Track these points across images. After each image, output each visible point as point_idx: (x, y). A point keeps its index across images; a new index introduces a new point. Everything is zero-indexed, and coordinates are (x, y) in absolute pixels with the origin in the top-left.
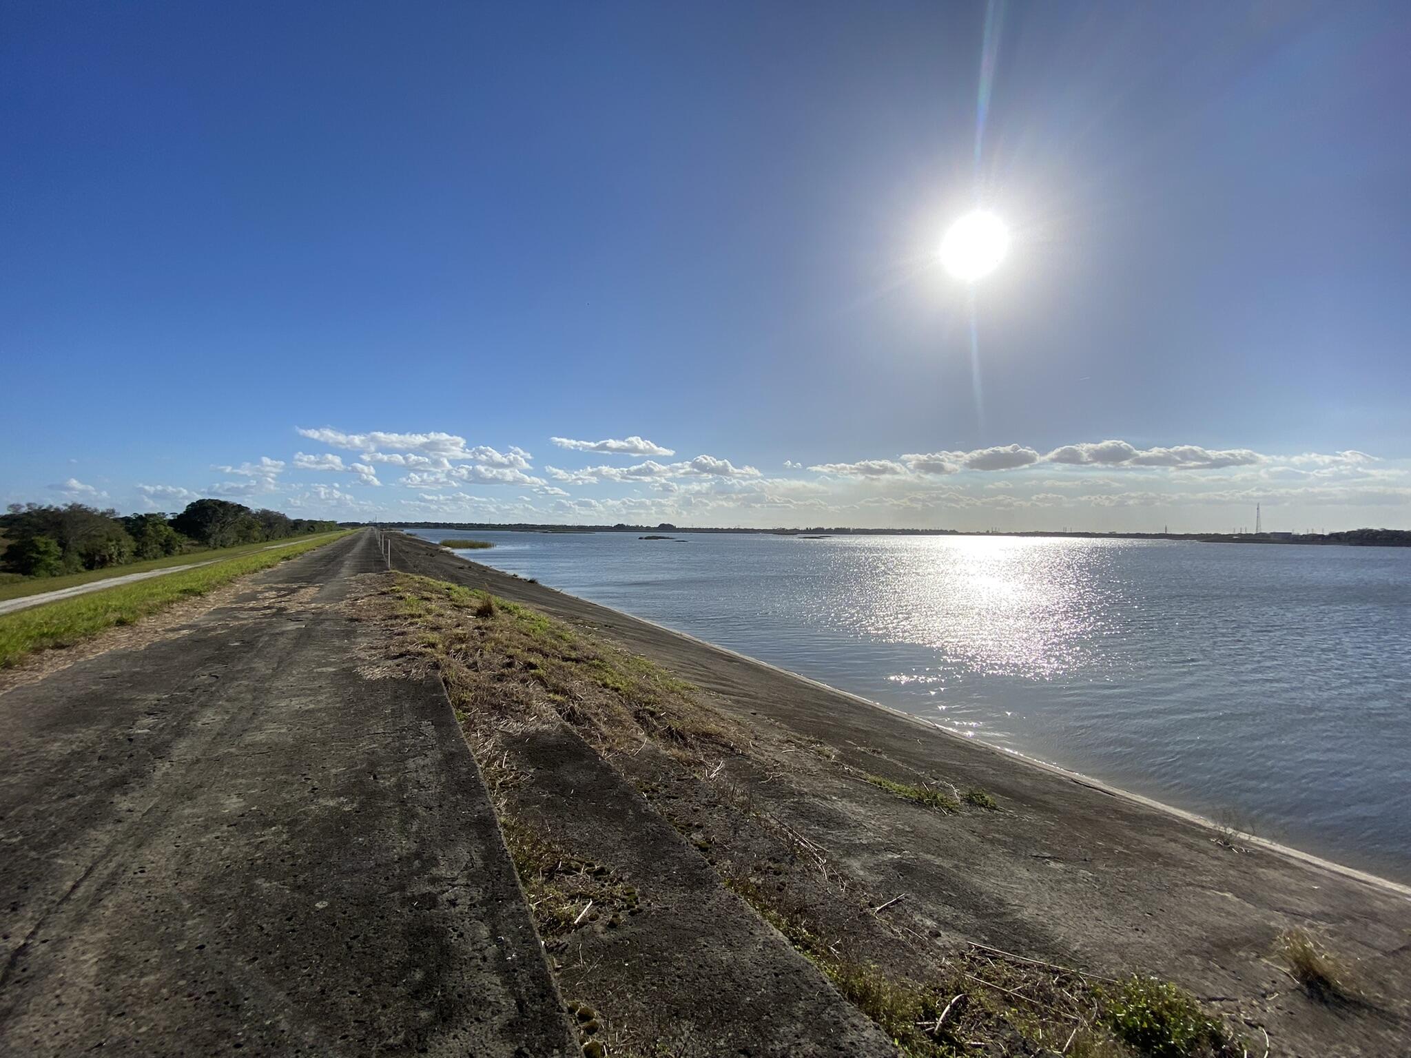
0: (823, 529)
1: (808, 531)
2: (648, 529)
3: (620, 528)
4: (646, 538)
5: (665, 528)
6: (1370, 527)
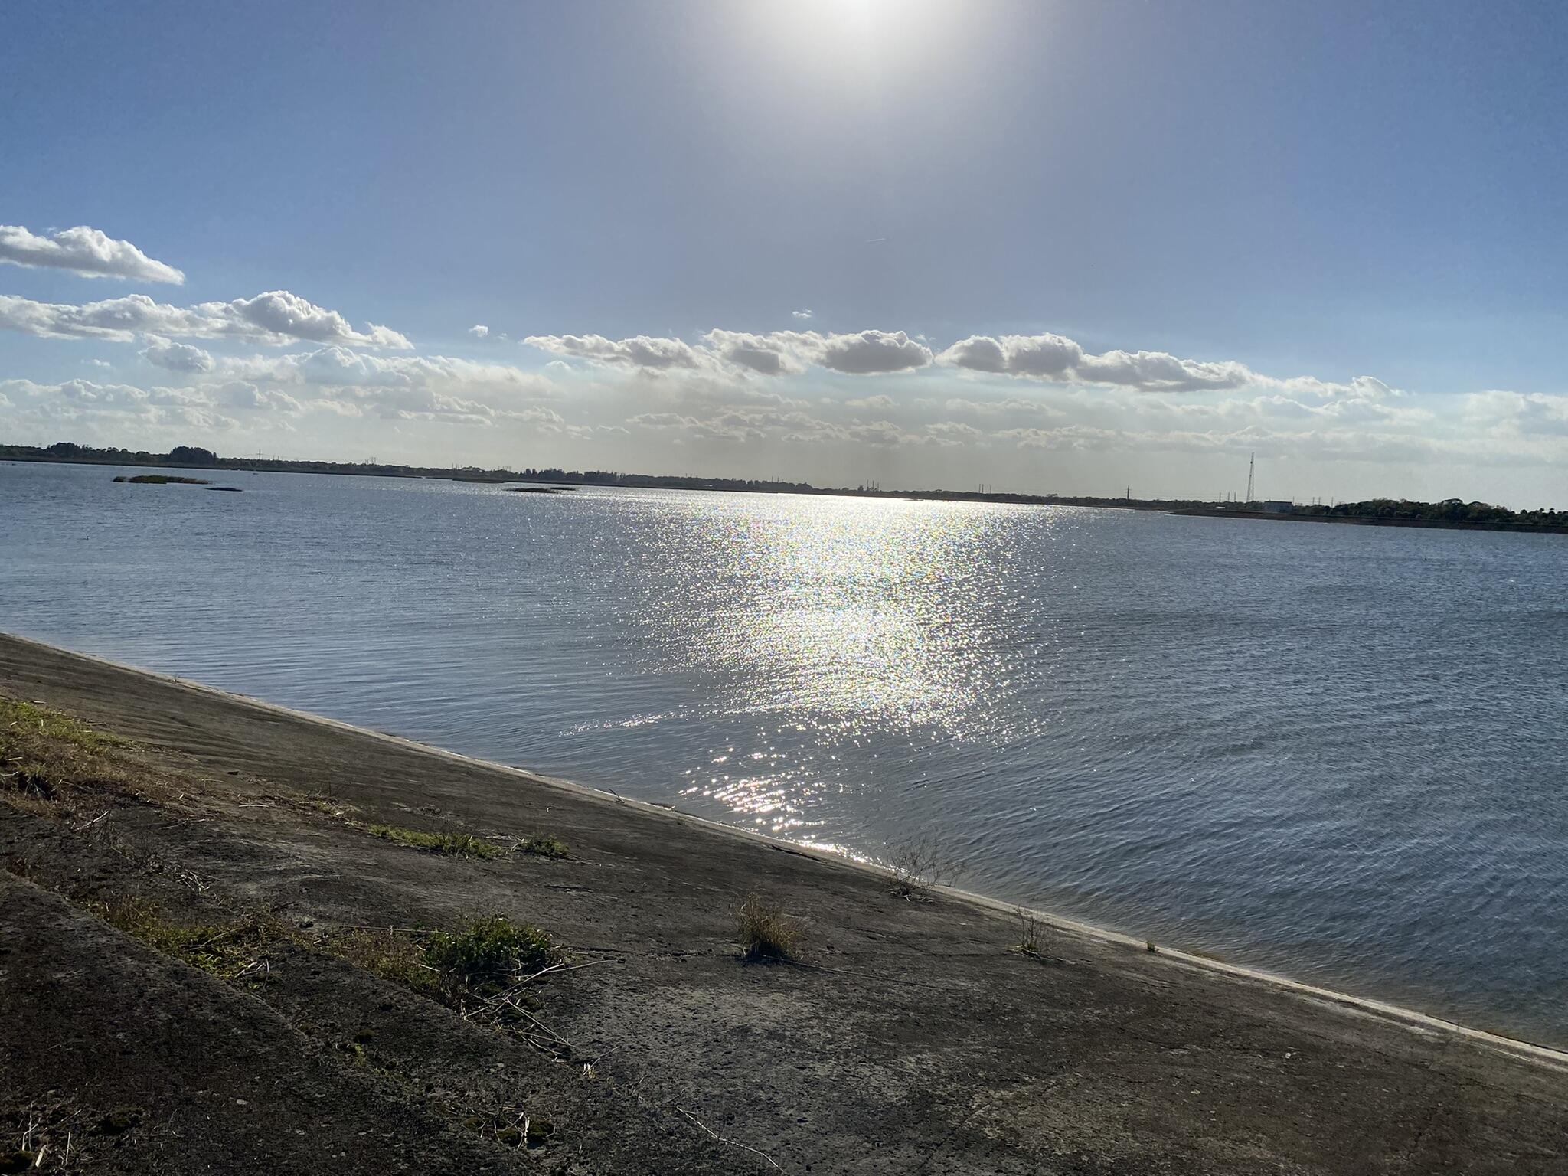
0: (560, 473)
1: (529, 476)
2: (143, 458)
3: (65, 453)
4: (134, 480)
5: (186, 457)
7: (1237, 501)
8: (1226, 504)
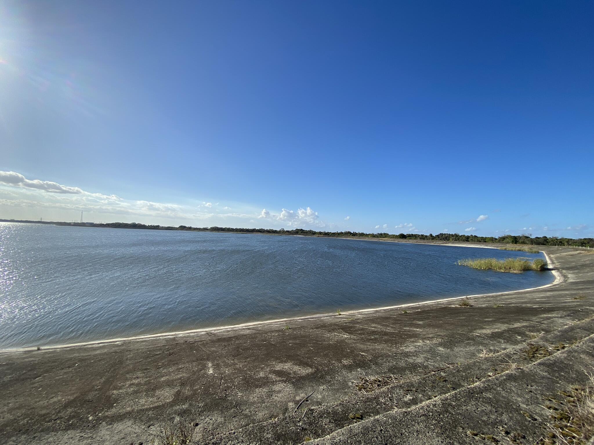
6: (119, 222)
7: (78, 222)
8: (74, 223)
